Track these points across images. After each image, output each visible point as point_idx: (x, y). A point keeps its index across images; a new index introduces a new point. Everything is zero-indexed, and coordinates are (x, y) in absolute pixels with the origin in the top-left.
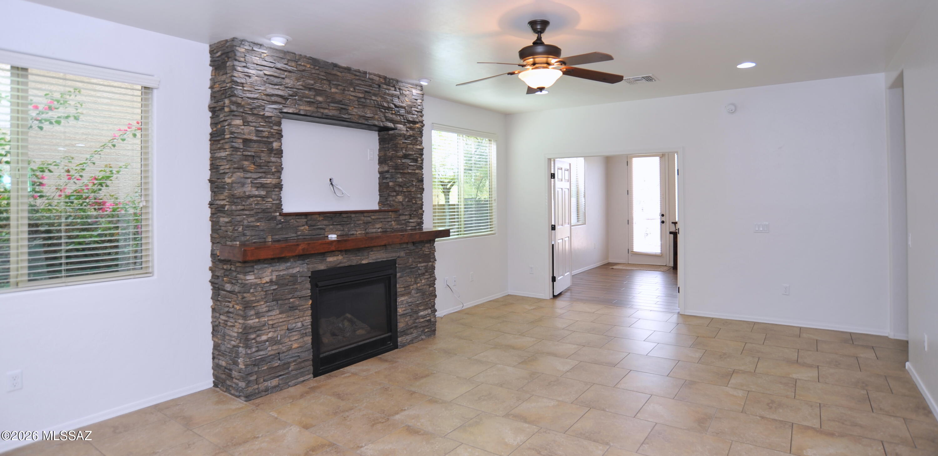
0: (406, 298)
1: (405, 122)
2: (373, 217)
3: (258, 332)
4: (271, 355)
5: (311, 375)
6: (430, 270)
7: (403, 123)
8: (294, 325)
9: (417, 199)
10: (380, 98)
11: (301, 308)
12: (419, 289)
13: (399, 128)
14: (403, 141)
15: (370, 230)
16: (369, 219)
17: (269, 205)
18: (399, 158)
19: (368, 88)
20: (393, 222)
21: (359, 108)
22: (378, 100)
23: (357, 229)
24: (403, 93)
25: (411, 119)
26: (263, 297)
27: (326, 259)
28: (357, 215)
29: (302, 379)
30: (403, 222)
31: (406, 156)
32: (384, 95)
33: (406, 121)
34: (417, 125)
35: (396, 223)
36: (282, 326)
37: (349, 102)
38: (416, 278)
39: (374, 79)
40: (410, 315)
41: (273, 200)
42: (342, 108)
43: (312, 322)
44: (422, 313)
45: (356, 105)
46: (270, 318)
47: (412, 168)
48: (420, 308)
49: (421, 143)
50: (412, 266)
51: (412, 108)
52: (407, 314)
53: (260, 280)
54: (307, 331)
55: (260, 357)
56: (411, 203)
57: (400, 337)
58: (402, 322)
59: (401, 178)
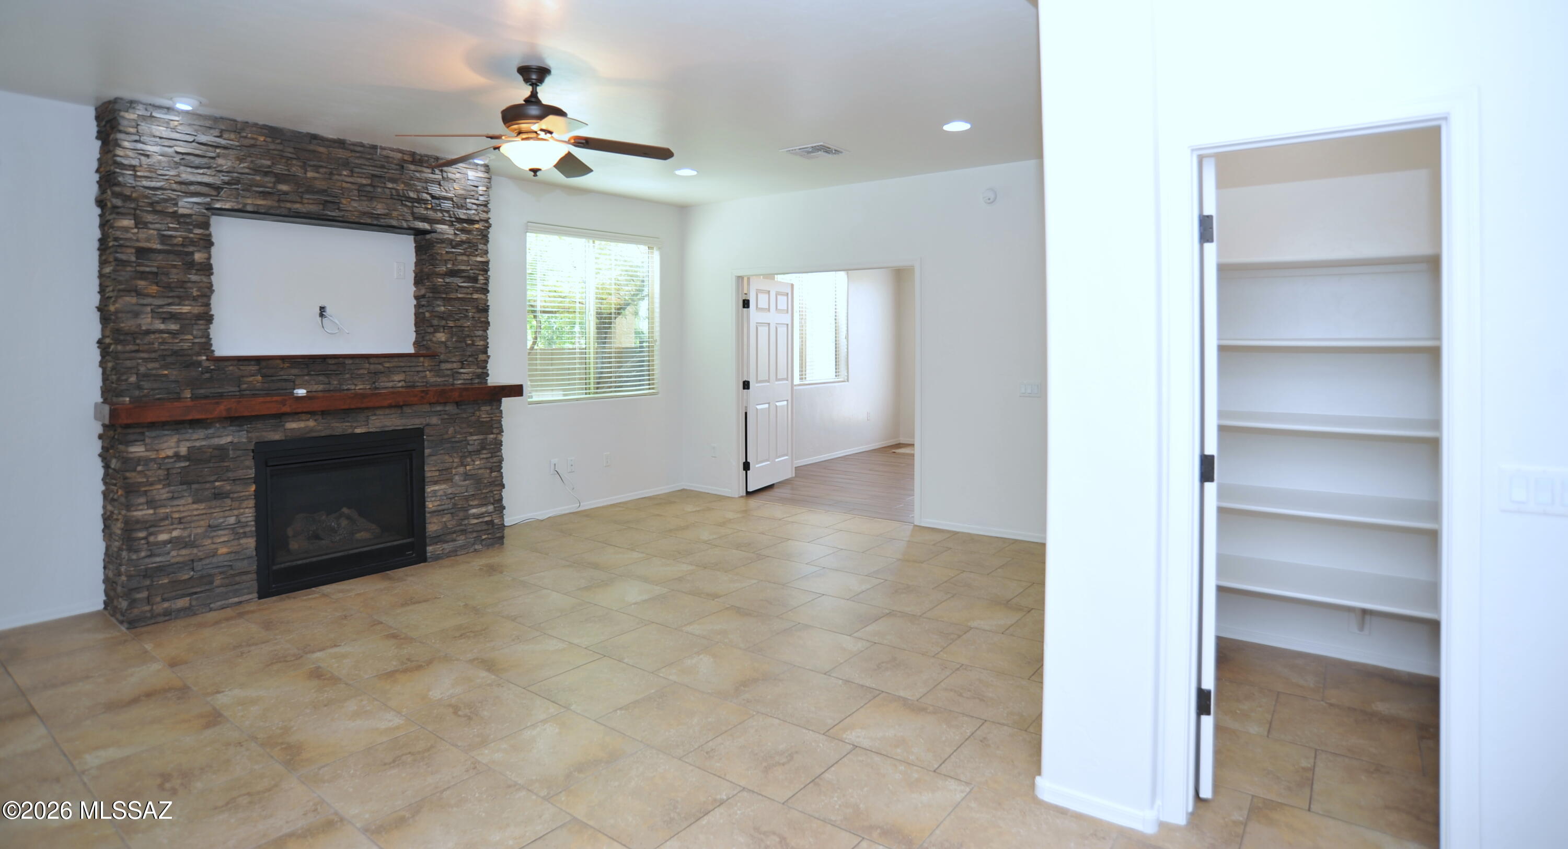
0: (443, 486)
1: (452, 221)
2: (387, 365)
3: (152, 530)
4: (177, 563)
5: (256, 595)
6: (492, 446)
7: (448, 223)
8: (221, 520)
9: (475, 339)
10: (403, 185)
11: (236, 495)
12: (470, 473)
13: (439, 230)
14: (447, 250)
15: (382, 384)
16: (380, 367)
17: (186, 345)
18: (439, 276)
19: (379, 170)
20: (428, 372)
21: (360, 200)
22: (398, 188)
23: (356, 383)
24: (448, 177)
25: (463, 217)
26: (162, 478)
27: (283, 426)
28: (357, 361)
29: (236, 600)
30: (449, 372)
31: (453, 273)
32: (410, 180)
33: (453, 219)
34: (477, 226)
35: (432, 373)
36: (198, 521)
37: (340, 192)
38: (463, 457)
39: (391, 156)
40: (451, 513)
41: (195, 337)
42: (326, 201)
43: (256, 517)
44: (474, 511)
45: (354, 196)
46: (175, 509)
47: (465, 290)
48: (471, 503)
49: (486, 252)
50: (453, 440)
51: (466, 199)
52: (444, 510)
53: (155, 452)
54: (248, 529)
55: (154, 565)
56: (463, 345)
57: (430, 545)
58: (434, 523)
59: (444, 306)
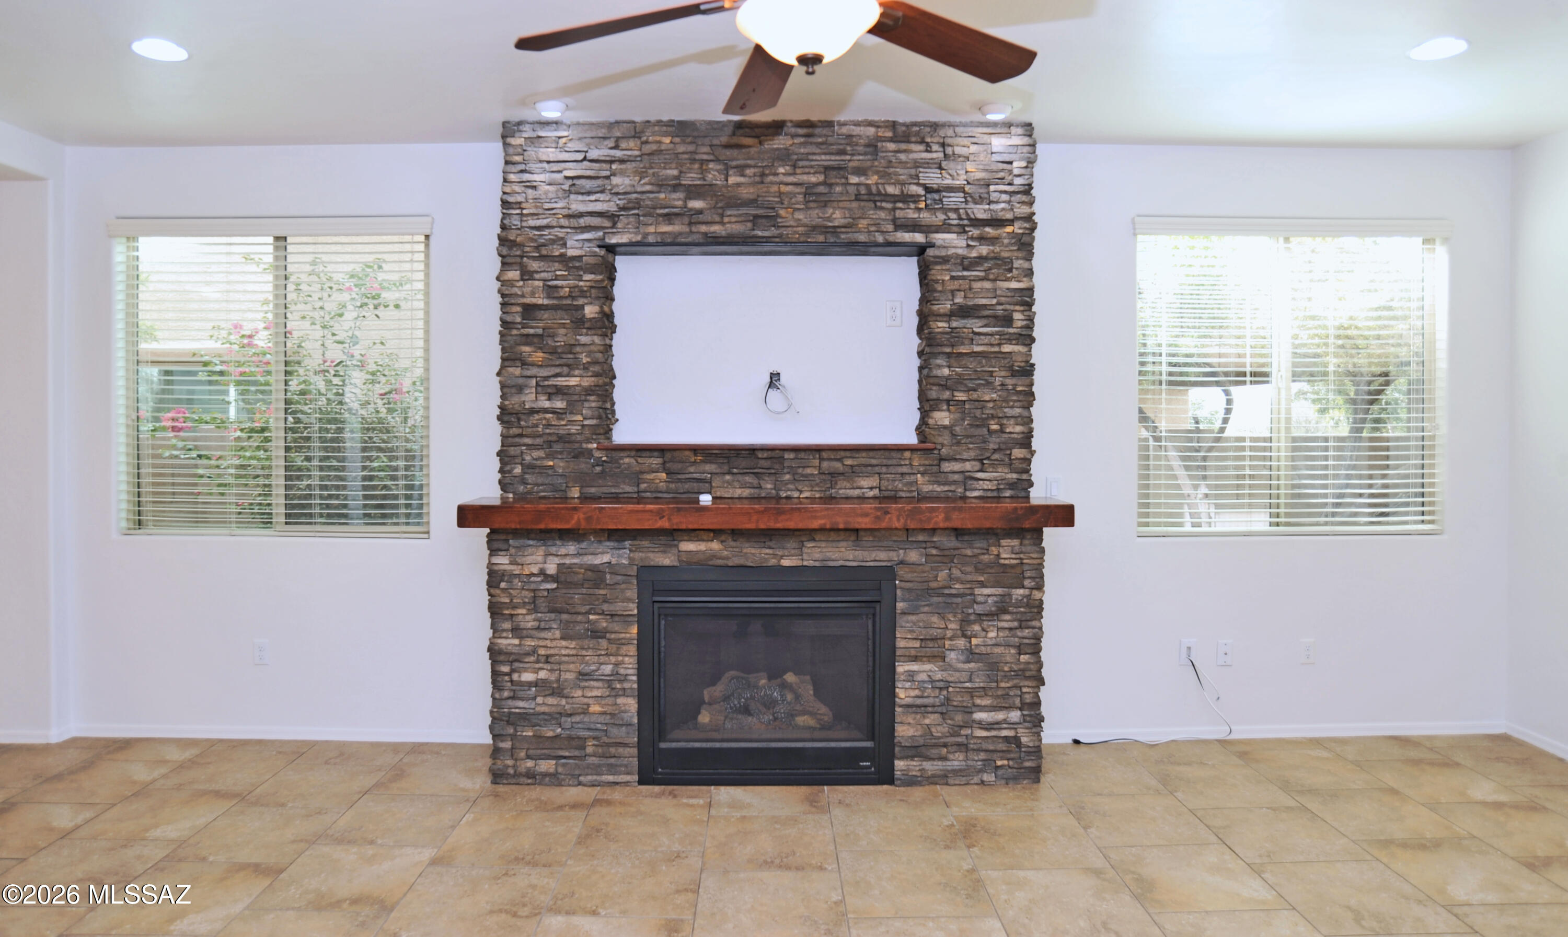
0: (927, 667)
1: (963, 226)
6: (1024, 609)
7: (955, 229)
8: (595, 667)
9: (1005, 421)
10: (876, 177)
11: (613, 636)
12: (977, 651)
13: (938, 243)
14: (954, 274)
17: (573, 428)
18: (938, 318)
19: (837, 157)
20: (918, 476)
21: (807, 208)
22: (868, 182)
23: (800, 487)
24: (954, 154)
25: (981, 216)
27: (678, 546)
30: (956, 477)
31: (964, 312)
32: (888, 167)
33: (966, 222)
34: (1009, 229)
35: (927, 478)
36: (567, 662)
37: (776, 199)
38: (965, 622)
39: (856, 133)
40: (942, 713)
41: (585, 418)
42: (756, 216)
43: (639, 670)
44: (983, 715)
45: (798, 203)
46: (541, 643)
47: (986, 340)
48: (978, 701)
49: (1029, 273)
50: (947, 591)
51: (989, 185)
52: (926, 706)
53: (518, 567)
54: (627, 685)
56: (985, 431)
57: (901, 759)
58: (909, 724)
59: (949, 367)
